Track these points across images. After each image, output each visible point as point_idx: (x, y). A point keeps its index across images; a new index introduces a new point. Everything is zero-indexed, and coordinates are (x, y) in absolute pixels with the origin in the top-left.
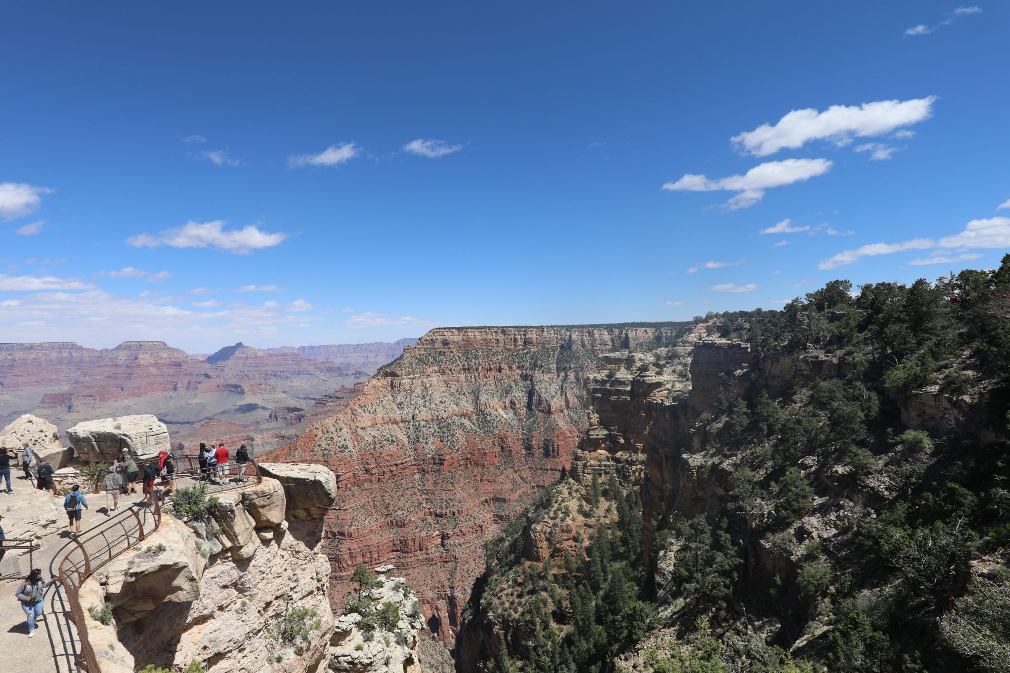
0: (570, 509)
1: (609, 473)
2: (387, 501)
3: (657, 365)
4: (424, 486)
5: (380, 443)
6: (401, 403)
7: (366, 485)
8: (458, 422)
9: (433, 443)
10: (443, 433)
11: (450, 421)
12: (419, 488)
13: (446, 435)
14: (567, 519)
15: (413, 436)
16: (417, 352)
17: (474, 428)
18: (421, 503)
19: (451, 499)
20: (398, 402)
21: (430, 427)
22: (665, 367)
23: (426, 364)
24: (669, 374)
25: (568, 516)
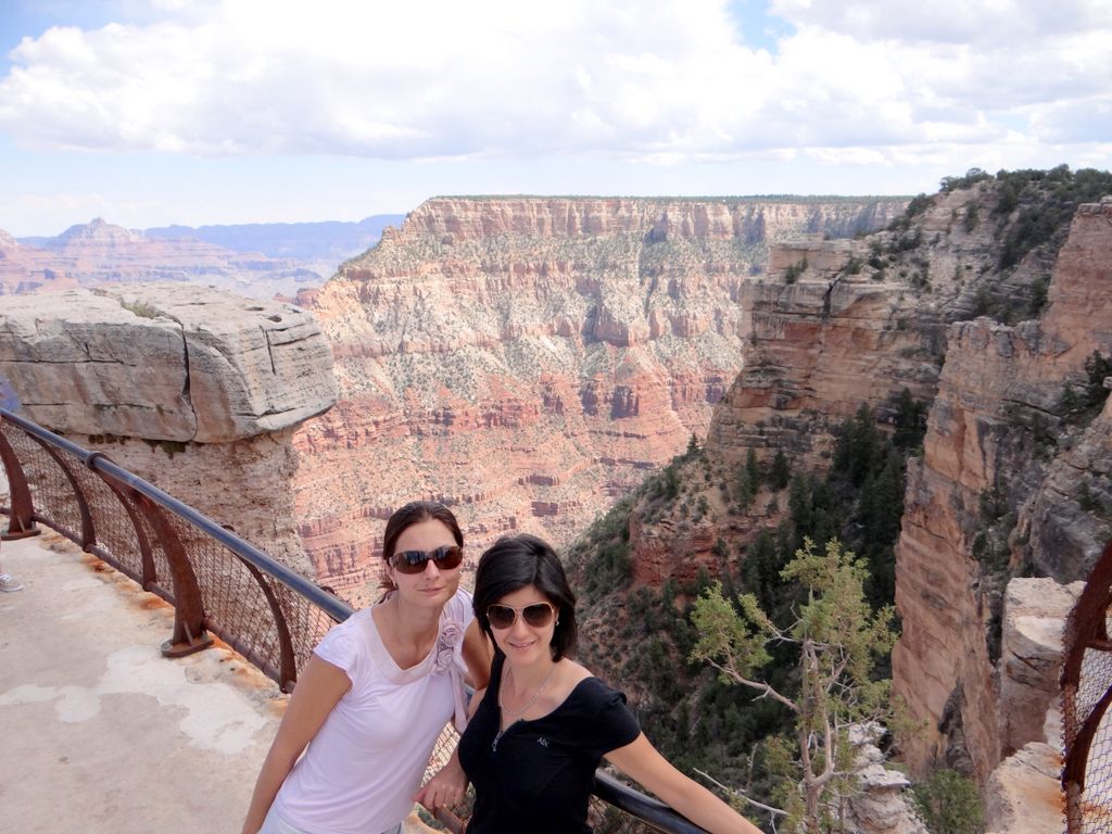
0: (708, 504)
1: (775, 445)
2: (364, 479)
3: (874, 263)
4: (421, 456)
5: (349, 388)
6: (380, 324)
7: (329, 454)
8: (475, 356)
9: (434, 390)
10: (451, 373)
11: (462, 353)
12: (415, 459)
13: (456, 375)
14: (704, 517)
15: (402, 377)
16: (405, 238)
17: (501, 366)
18: (417, 483)
19: (464, 477)
20: (376, 321)
21: (429, 364)
22: (887, 266)
23: (421, 259)
24: (894, 280)
25: (705, 513)
